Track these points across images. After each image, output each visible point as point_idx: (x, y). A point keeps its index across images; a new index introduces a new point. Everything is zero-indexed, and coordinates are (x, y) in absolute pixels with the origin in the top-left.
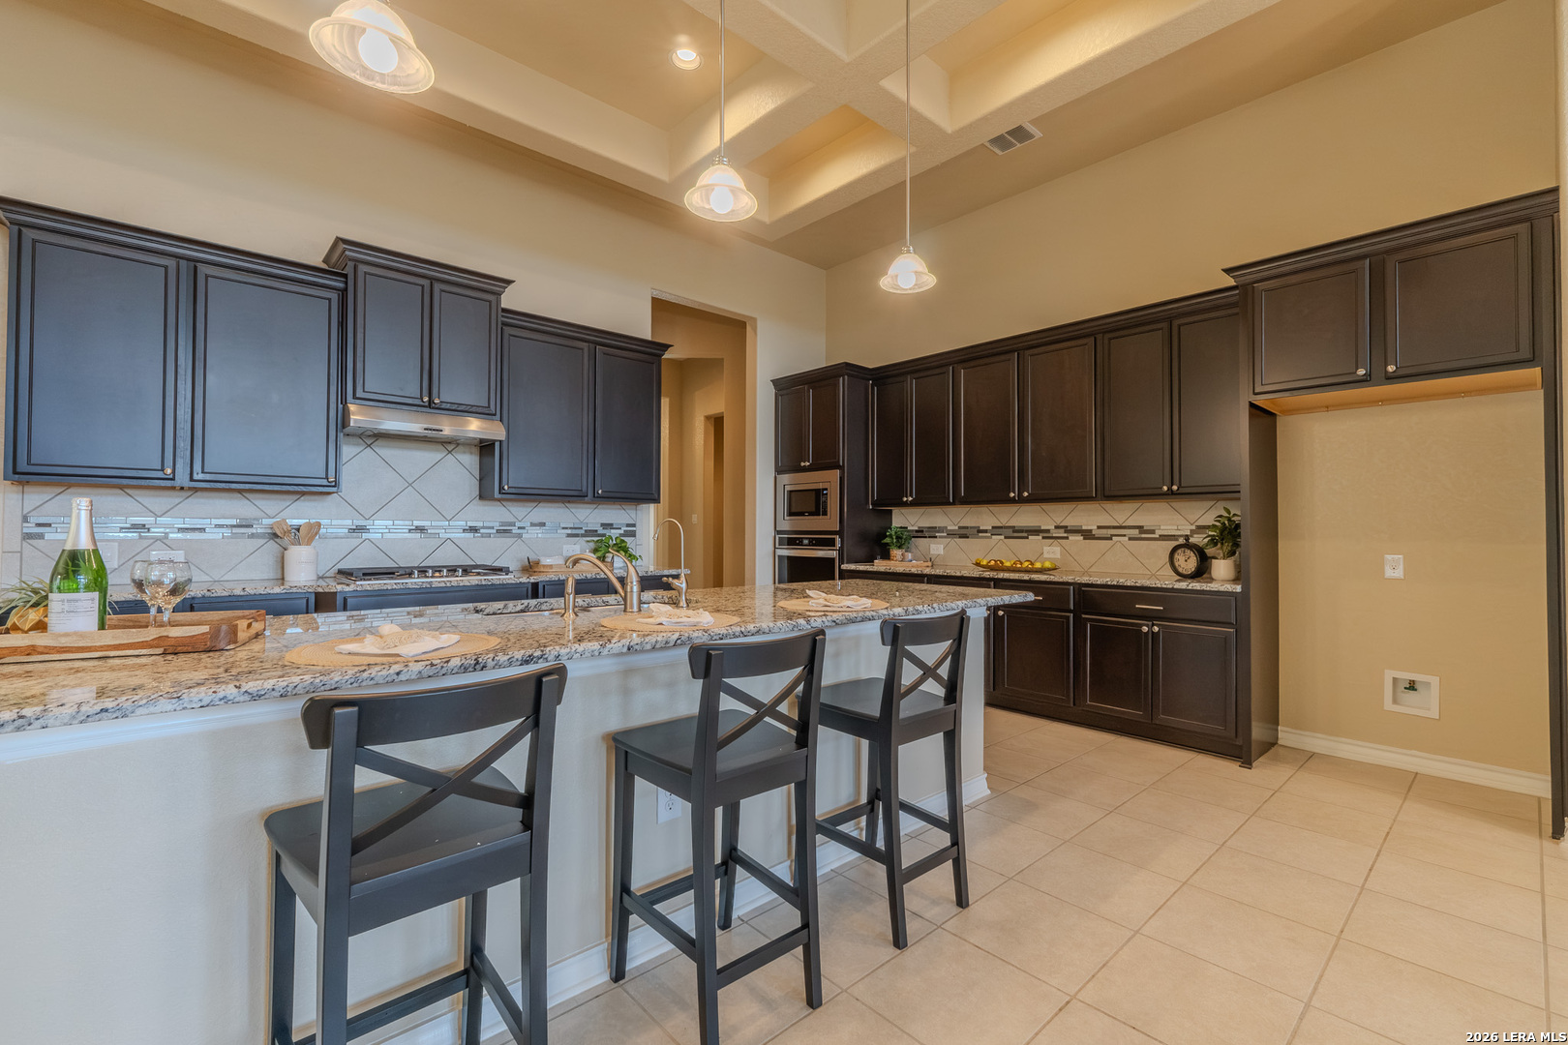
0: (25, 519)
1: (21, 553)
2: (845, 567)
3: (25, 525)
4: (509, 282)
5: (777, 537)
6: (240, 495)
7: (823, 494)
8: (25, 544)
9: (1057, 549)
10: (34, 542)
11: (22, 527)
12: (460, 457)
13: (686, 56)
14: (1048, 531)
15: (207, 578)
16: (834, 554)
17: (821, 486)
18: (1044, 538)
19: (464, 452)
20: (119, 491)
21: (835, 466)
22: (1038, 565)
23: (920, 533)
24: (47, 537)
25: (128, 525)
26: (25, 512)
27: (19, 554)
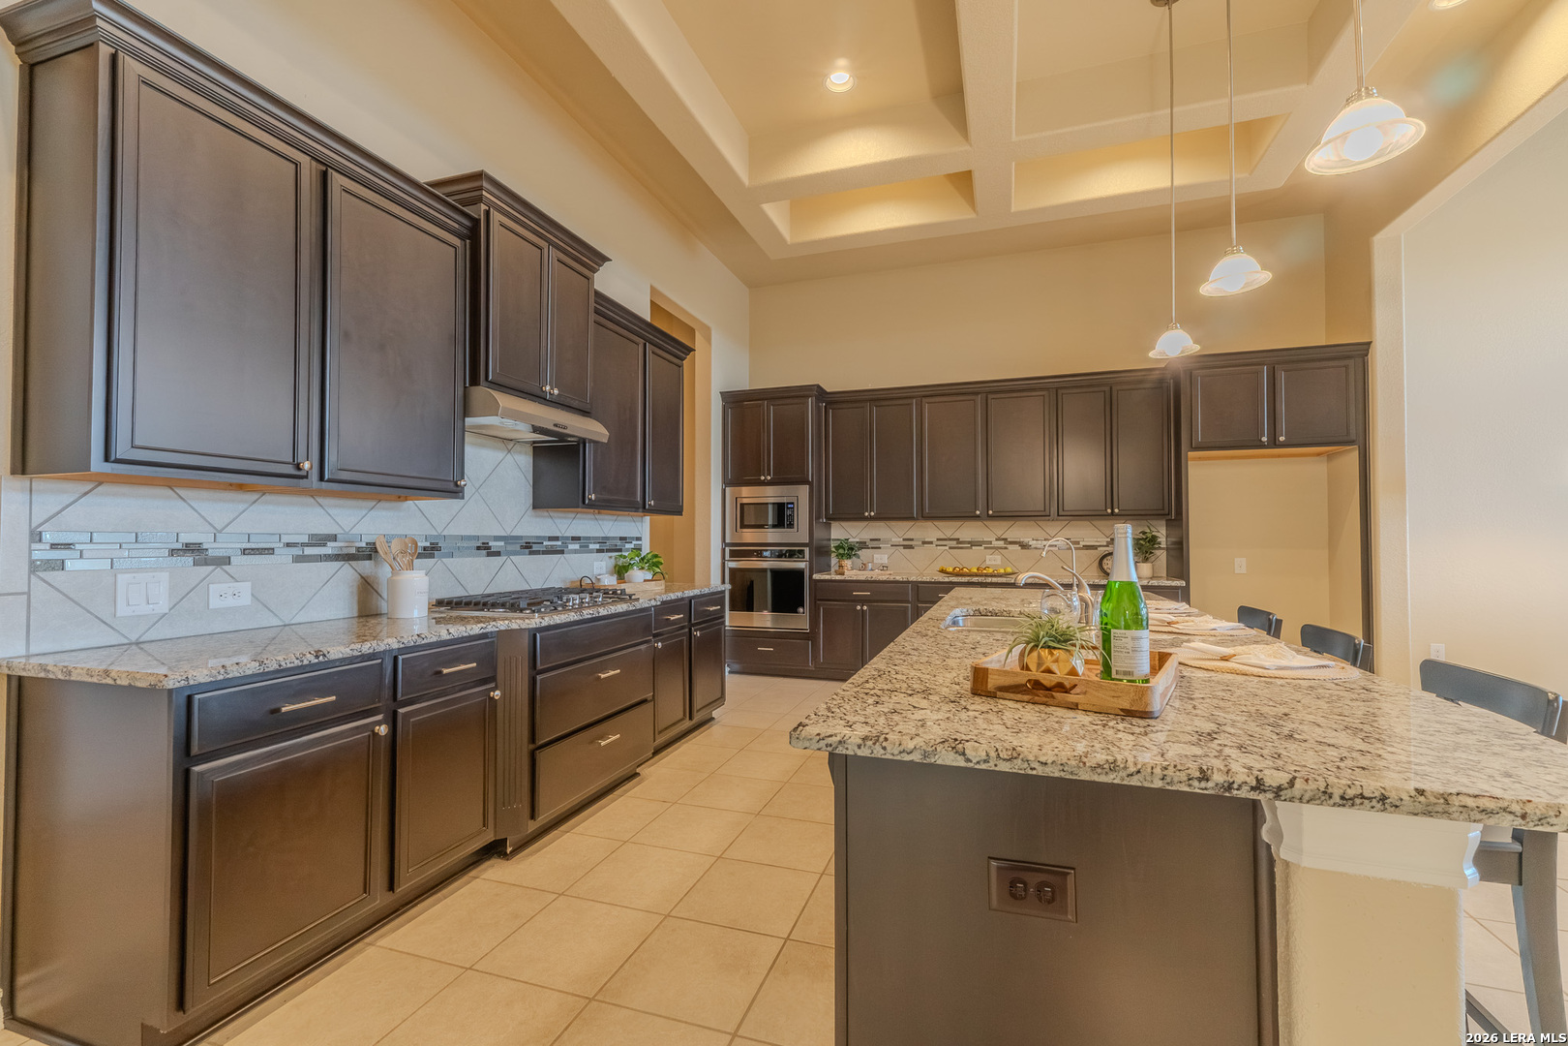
0: (36, 536)
1: (28, 594)
2: (816, 576)
3: (35, 546)
4: (605, 259)
5: (727, 549)
6: (312, 500)
7: (788, 508)
8: (33, 579)
9: (999, 558)
10: (49, 576)
11: (30, 551)
12: (517, 457)
13: (840, 79)
14: (991, 542)
15: (275, 622)
16: (802, 565)
17: (785, 500)
18: (985, 548)
19: (520, 452)
20: (168, 492)
21: (804, 482)
22: (1002, 571)
23: (863, 545)
24: (68, 564)
25: (179, 546)
26: (34, 525)
27: (25, 596)
